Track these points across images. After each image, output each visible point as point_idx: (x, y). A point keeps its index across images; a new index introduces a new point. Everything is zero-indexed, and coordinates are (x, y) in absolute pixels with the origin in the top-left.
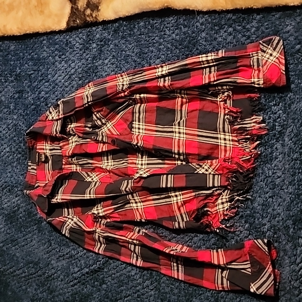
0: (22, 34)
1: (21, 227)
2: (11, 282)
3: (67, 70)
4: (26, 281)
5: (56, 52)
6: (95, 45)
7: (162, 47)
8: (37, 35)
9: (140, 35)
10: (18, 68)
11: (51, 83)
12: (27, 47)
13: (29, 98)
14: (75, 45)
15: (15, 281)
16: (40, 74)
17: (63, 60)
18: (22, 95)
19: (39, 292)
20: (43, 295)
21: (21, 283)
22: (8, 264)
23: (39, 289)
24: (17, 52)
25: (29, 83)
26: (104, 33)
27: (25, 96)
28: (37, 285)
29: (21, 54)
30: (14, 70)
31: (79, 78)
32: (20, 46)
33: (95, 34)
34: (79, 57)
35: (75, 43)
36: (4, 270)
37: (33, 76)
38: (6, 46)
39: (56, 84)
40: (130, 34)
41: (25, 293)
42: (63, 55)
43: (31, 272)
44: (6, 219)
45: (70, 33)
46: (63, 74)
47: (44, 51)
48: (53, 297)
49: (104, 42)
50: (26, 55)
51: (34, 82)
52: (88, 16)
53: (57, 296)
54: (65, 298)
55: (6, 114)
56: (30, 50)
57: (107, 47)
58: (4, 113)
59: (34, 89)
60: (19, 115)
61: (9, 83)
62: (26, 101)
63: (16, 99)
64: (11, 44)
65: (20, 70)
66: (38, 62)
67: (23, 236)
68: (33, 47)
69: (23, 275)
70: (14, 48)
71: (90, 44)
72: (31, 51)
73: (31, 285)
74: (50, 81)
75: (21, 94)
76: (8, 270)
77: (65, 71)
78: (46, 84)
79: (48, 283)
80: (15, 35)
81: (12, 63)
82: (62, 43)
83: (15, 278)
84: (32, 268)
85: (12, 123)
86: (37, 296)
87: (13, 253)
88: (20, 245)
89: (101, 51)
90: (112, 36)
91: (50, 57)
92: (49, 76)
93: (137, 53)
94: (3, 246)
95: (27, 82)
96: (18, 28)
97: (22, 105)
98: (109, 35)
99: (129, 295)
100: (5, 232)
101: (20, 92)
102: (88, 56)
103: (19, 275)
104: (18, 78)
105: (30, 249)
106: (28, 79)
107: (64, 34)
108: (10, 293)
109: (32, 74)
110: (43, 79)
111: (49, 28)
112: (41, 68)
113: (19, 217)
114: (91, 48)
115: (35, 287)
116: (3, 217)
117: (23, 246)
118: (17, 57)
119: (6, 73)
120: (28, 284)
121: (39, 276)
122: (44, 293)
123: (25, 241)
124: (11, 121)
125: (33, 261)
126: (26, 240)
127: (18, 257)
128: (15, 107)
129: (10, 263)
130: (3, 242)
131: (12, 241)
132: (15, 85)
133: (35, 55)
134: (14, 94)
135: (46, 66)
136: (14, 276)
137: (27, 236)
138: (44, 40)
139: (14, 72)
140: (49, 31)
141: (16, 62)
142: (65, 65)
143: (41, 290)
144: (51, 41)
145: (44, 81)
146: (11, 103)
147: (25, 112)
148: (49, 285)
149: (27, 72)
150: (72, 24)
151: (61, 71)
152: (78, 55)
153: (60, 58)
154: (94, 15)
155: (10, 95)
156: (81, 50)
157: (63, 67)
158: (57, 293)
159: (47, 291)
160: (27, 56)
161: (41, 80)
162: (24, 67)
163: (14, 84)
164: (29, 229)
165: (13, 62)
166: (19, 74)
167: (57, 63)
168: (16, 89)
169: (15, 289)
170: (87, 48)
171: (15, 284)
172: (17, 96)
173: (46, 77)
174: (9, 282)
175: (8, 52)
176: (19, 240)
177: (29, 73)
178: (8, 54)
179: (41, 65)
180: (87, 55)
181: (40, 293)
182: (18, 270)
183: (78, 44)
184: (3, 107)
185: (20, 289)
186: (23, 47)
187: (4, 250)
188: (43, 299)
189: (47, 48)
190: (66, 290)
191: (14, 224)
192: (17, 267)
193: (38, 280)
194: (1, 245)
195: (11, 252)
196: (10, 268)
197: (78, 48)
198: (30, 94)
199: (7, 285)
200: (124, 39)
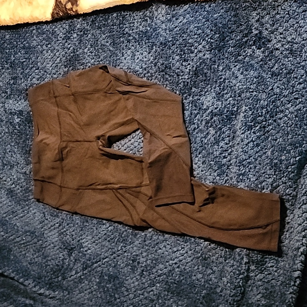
0: (15, 24)
1: (20, 200)
2: (13, 248)
3: (53, 59)
4: (25, 247)
5: (43, 42)
6: (75, 35)
8: (27, 25)
9: (112, 25)
10: (12, 56)
11: (41, 71)
12: (20, 37)
13: (23, 85)
14: (59, 34)
15: (17, 247)
16: (31, 62)
17: (49, 50)
18: (16, 81)
19: (35, 256)
21: (21, 249)
22: (10, 232)
23: (35, 254)
24: (11, 41)
25: (22, 70)
26: (84, 24)
27: (19, 82)
28: (34, 251)
29: (15, 43)
31: (65, 66)
32: (14, 35)
33: (76, 25)
35: (59, 33)
36: (6, 237)
37: (25, 63)
38: (2, 35)
39: (45, 72)
40: (104, 24)
41: (25, 257)
42: (49, 44)
43: (28, 239)
44: (7, 193)
45: (55, 24)
46: (50, 62)
47: (34, 40)
49: (85, 32)
50: (19, 43)
51: (26, 69)
52: (69, 10)
53: (50, 260)
54: (57, 262)
55: (4, 99)
56: (22, 39)
57: (86, 37)
58: (2, 98)
59: (26, 76)
60: (15, 99)
61: (6, 70)
62: (20, 87)
63: (12, 85)
64: (7, 33)
65: (14, 58)
66: (29, 49)
67: (22, 208)
68: (24, 36)
69: (22, 242)
70: (10, 37)
71: (71, 33)
73: (29, 251)
74: (40, 68)
76: (9, 237)
77: (52, 60)
78: (36, 71)
80: (9, 25)
81: (7, 51)
82: (48, 33)
84: (29, 236)
86: (33, 260)
87: (14, 224)
88: (19, 216)
89: (81, 41)
90: (90, 26)
91: (39, 46)
92: (39, 64)
93: (111, 43)
95: (20, 69)
96: (10, 18)
97: (17, 91)
98: (88, 25)
100: (7, 205)
101: (15, 78)
102: (69, 46)
103: (19, 242)
104: (13, 65)
105: (27, 220)
106: (21, 66)
107: (51, 24)
108: (12, 257)
109: (24, 62)
110: (33, 67)
111: (37, 18)
112: (31, 56)
113: (17, 192)
114: (72, 37)
115: (32, 252)
116: (5, 191)
117: (22, 217)
118: (11, 45)
119: (3, 60)
120: (27, 249)
121: (35, 244)
122: (40, 258)
125: (30, 231)
126: (24, 212)
127: (18, 227)
128: (11, 93)
130: (6, 213)
131: (13, 212)
132: (10, 72)
133: (27, 43)
134: (10, 80)
135: (35, 54)
136: (15, 243)
137: (24, 209)
138: (34, 30)
139: (9, 59)
140: (38, 21)
141: (11, 50)
142: (51, 54)
143: (37, 255)
144: (39, 31)
145: (34, 69)
146: (8, 89)
147: (20, 97)
148: (43, 251)
149: (20, 60)
150: (56, 16)
151: (48, 60)
152: (61, 44)
153: (47, 47)
154: (74, 10)
155: (7, 81)
156: (63, 39)
157: (49, 55)
159: (42, 256)
160: (20, 45)
161: (32, 68)
162: (18, 55)
163: (9, 70)
164: (27, 203)
166: (14, 61)
167: (45, 52)
168: (11, 76)
169: (17, 254)
170: (69, 38)
171: (17, 249)
172: (12, 82)
173: (36, 64)
174: (12, 248)
175: (4, 40)
176: (18, 211)
177: (22, 61)
178: (4, 43)
179: (31, 54)
180: (69, 44)
181: (36, 258)
182: (18, 237)
183: (61, 33)
185: (21, 253)
186: (16, 36)
187: (7, 220)
188: (38, 262)
189: (36, 37)
191: (14, 197)
192: (17, 235)
193: (34, 246)
194: (5, 215)
195: (13, 222)
196: (11, 236)
197: (61, 37)
198: (22, 80)
199: (10, 250)
200: (100, 30)
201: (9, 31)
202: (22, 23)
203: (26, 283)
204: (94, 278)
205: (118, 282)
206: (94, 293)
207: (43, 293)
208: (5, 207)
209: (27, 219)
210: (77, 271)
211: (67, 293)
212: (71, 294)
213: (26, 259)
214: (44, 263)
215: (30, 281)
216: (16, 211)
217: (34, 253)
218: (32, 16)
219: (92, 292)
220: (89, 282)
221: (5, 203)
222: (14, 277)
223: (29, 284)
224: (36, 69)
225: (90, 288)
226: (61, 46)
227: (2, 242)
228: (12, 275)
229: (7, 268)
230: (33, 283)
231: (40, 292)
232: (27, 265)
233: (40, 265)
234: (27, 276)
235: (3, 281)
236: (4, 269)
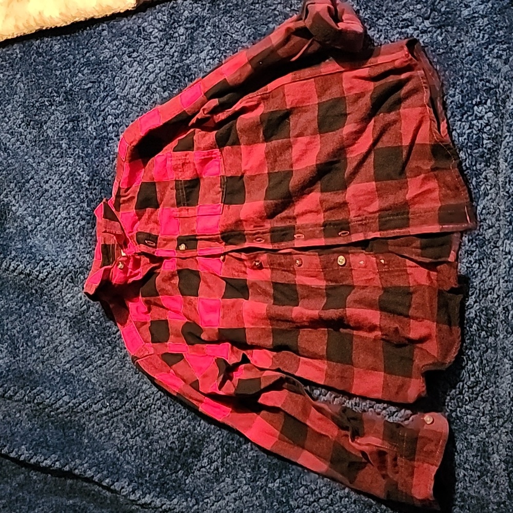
0: (69, 23)
1: (95, 336)
2: (87, 423)
3: (142, 77)
4: (110, 420)
5: (123, 49)
6: (182, 30)
8: (92, 22)
10: (67, 81)
11: (122, 101)
12: (78, 45)
13: (89, 129)
14: (151, 33)
15: (93, 422)
16: (102, 88)
17: (135, 61)
18: (78, 124)
19: (129, 436)
20: (136, 441)
21: (101, 425)
22: (80, 395)
23: (129, 432)
24: (63, 54)
25: (87, 104)
26: (196, 8)
27: (82, 126)
28: (125, 425)
29: (71, 57)
30: (62, 84)
31: (163, 87)
32: (68, 44)
33: (182, 11)
34: (159, 53)
35: (151, 30)
36: (74, 404)
37: (92, 91)
39: (129, 102)
40: (237, 5)
41: (109, 439)
42: (134, 51)
43: (115, 405)
44: (71, 326)
45: (143, 14)
46: (137, 84)
47: (106, 48)
48: (151, 443)
50: (78, 57)
51: (94, 101)
55: (57, 158)
56: (83, 49)
57: (202, 31)
58: (54, 157)
59: (95, 114)
60: (76, 157)
61: (57, 106)
62: (86, 134)
63: (70, 132)
64: (54, 42)
65: (71, 84)
66: (99, 67)
67: (99, 351)
68: (87, 44)
69: (103, 411)
70: (60, 48)
71: (175, 28)
72: (85, 51)
73: (117, 426)
74: (119, 97)
75: (76, 122)
76: (80, 404)
77: (139, 79)
78: (114, 102)
79: (141, 422)
80: (58, 26)
81: (58, 73)
82: (131, 32)
83: (91, 417)
84: (116, 399)
85: (66, 171)
86: (126, 443)
87: (87, 379)
88: (95, 364)
89: (192, 38)
90: (208, 10)
91: (115, 58)
92: (117, 90)
94: (71, 367)
95: (83, 102)
96: (61, 14)
97: (79, 141)
98: (204, 9)
100: (72, 346)
101: (75, 119)
102: (173, 50)
103: (97, 412)
104: (69, 97)
105: (111, 371)
106: (85, 97)
107: (134, 17)
108: (86, 441)
109: (90, 88)
110: (107, 96)
111: (110, 9)
112: (102, 77)
113: (90, 321)
114: (177, 35)
115: (123, 428)
116: (67, 322)
117: (100, 366)
118: (64, 63)
119: (50, 90)
120: (112, 425)
121: (127, 412)
122: (138, 438)
123: (102, 358)
124: (64, 169)
125: (118, 389)
126: (103, 356)
127: (94, 384)
128: (69, 145)
129: (82, 393)
130: (70, 361)
131: (84, 359)
132: (65, 108)
133: (92, 56)
134: (65, 123)
135: (110, 73)
136: (90, 414)
137: (104, 351)
138: (103, 30)
139: (62, 87)
140: (111, 13)
141: (64, 71)
142: (139, 69)
143: (132, 433)
144: (114, 31)
145: (109, 99)
146: (62, 139)
147: (85, 152)
148: (143, 424)
149: (83, 86)
151: (134, 80)
152: (157, 49)
153: (130, 57)
155: (60, 127)
156: (161, 40)
157: (135, 72)
158: (156, 437)
159: (141, 435)
160: (80, 59)
161: (105, 97)
162: (77, 78)
163: (63, 107)
165: (60, 72)
166: (70, 90)
167: (126, 67)
168: (67, 116)
169: (94, 434)
170: (171, 37)
171: (93, 425)
172: (70, 126)
173: (112, 91)
174: (84, 424)
175: (51, 55)
176: (93, 356)
177: (86, 87)
178: (51, 59)
179: (102, 73)
180: (171, 48)
181: (131, 438)
182: (96, 404)
183: (156, 30)
184: (52, 146)
185: (102, 433)
186: (73, 44)
187: (73, 375)
188: (136, 447)
189: (109, 42)
190: (169, 430)
191: (83, 332)
192: (94, 399)
193: (126, 417)
194: (68, 366)
195: (83, 377)
196: (83, 402)
197: (156, 37)
198: (89, 121)
199: (82, 428)
200: (228, 15)
201: (59, 38)
202: (83, 19)
203: (117, 486)
204: (242, 472)
205: (288, 477)
206: (245, 498)
207: (150, 504)
208: (68, 350)
209: (110, 369)
210: (210, 459)
211: (194, 501)
212: (201, 503)
213: (111, 442)
214: (147, 447)
215: (124, 482)
216: (89, 357)
217: (126, 430)
218: (100, 5)
219: (241, 498)
220: (233, 480)
221: (68, 342)
222: (93, 477)
223: (123, 488)
224: (114, 100)
225: (236, 491)
226: (158, 52)
227: (66, 415)
228: (89, 473)
229: (78, 461)
230: (128, 485)
231: (143, 501)
232: (114, 454)
233: (139, 451)
234: (115, 470)
235: (71, 485)
236: (73, 463)
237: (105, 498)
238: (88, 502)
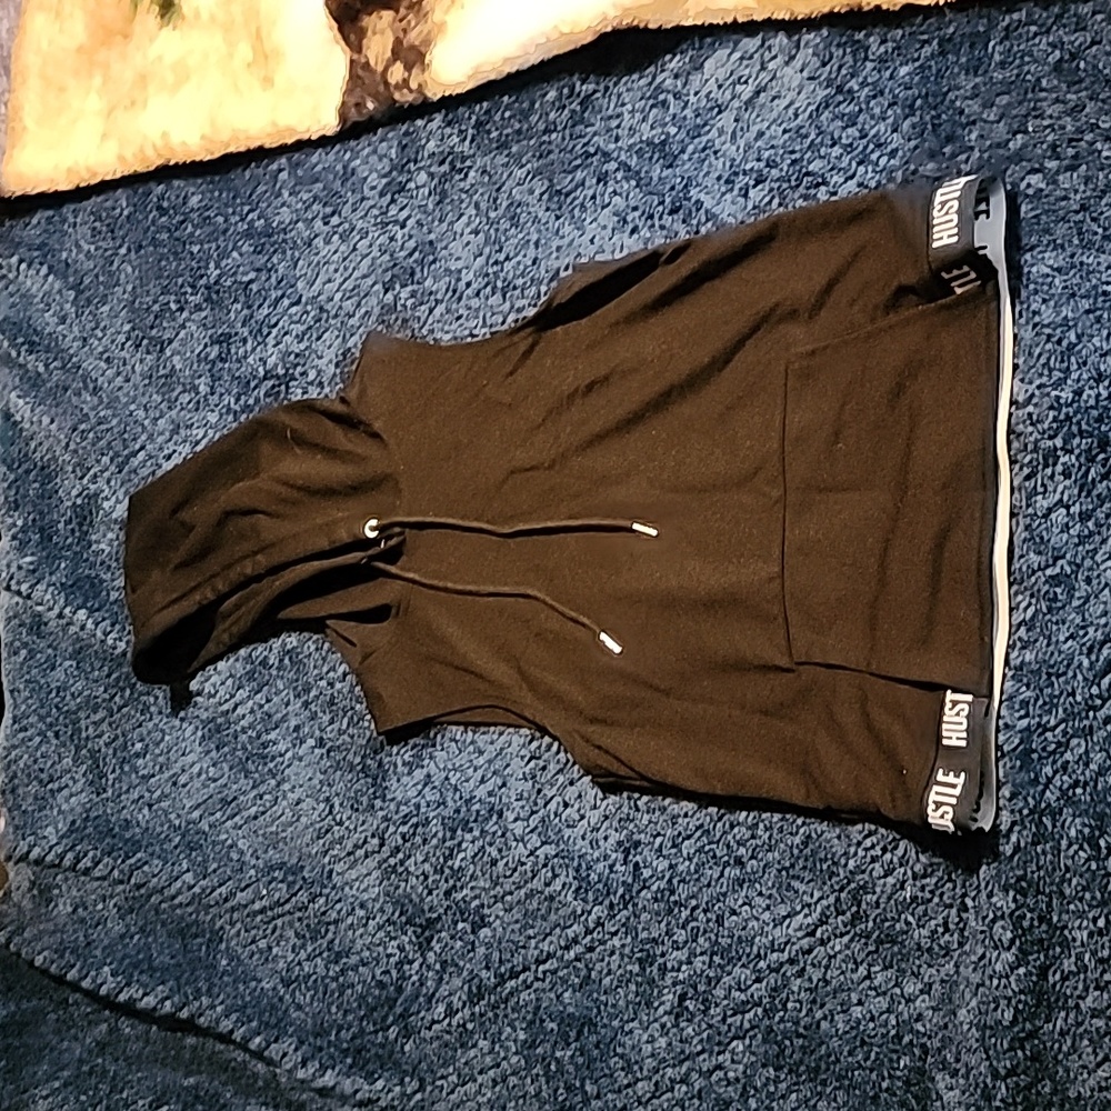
0: (217, 155)
1: (247, 759)
2: (228, 927)
3: (346, 263)
4: (269, 923)
5: (315, 207)
6: (422, 177)
7: (613, 165)
8: (259, 155)
9: (545, 132)
10: (212, 265)
11: (309, 308)
12: (234, 198)
13: (250, 360)
15: (239, 925)
16: (273, 280)
17: (335, 233)
18: (229, 350)
19: (303, 955)
20: (316, 966)
21: (253, 932)
22: (215, 871)
23: (303, 946)
24: (207, 214)
25: (245, 312)
26: (450, 136)
27: (237, 353)
28: (297, 935)
29: (220, 219)
30: (203, 272)
32: (216, 194)
33: (423, 142)
34: (379, 220)
35: (365, 174)
36: (204, 890)
37: (254, 287)
38: (178, 197)
39: (321, 309)
40: (519, 132)
41: (267, 959)
42: (333, 214)
43: (277, 896)
44: (203, 736)
45: (353, 143)
46: (337, 276)
47: (283, 205)
48: (343, 972)
49: (455, 164)
50: (233, 221)
51: (260, 306)
52: (397, 87)
53: (355, 968)
54: (378, 972)
55: (189, 411)
56: (243, 204)
57: (461, 180)
58: (182, 409)
59: (260, 330)
60: (224, 410)
61: (191, 313)
62: (243, 369)
63: (214, 362)
64: (192, 190)
65: (218, 272)
66: (267, 239)
67: (253, 787)
68: (250, 195)
69: (257, 906)
70: (201, 201)
71: (409, 172)
72: (246, 208)
73: (281, 936)
74: (304, 300)
75: (225, 345)
76: (213, 889)
77: (342, 267)
78: (294, 310)
79: (327, 931)
80: (198, 159)
81: (195, 249)
82: (331, 177)
83: (235, 915)
84: (282, 881)
85: (204, 437)
86: (297, 968)
87: (230, 842)
88: (245, 814)
89: (443, 194)
90: (472, 141)
91: (300, 224)
92: (300, 285)
93: (542, 194)
94: (201, 817)
95: (239, 306)
96: (203, 137)
97: (232, 381)
98: (465, 139)
99: (550, 956)
100: (204, 776)
101: (224, 340)
102: (405, 214)
103: (246, 906)
104: (214, 296)
105: (274, 829)
106: (242, 299)
107: (337, 147)
108: (224, 962)
109: (251, 281)
110: (283, 296)
111: (292, 130)
112: (275, 260)
113: (239, 729)
114: (412, 185)
115: (293, 940)
116: (197, 728)
117: (255, 818)
118: (208, 229)
119: (180, 280)
120: (273, 932)
121: (300, 910)
122: (319, 960)
123: (259, 802)
124: (201, 433)
125: (285, 863)
126: (261, 798)
127: (242, 853)
128: (212, 387)
129: (219, 867)
130: (199, 805)
131: (225, 802)
132: (206, 318)
133: (259, 218)
134: (206, 346)
135: (289, 253)
136: (233, 909)
137: (262, 789)
138: (280, 170)
139: (202, 276)
140: (294, 140)
141: (206, 246)
142: (342, 248)
143: (310, 949)
144: (299, 173)
145: (286, 302)
146: (200, 376)
147: (242, 402)
148: (330, 935)
149: (239, 278)
150: (354, 116)
151: (332, 267)
152: (375, 212)
153: (326, 224)
154: (414, 85)
155: (197, 352)
156: (382, 195)
157: (335, 252)
158: (354, 959)
159: (325, 955)
160: (236, 225)
161: (278, 300)
162: (230, 261)
163: (204, 314)
164: (271, 765)
165: (198, 247)
166: (217, 282)
167: (319, 242)
168: (210, 332)
169: (239, 949)
170: (402, 189)
171: (239, 931)
172: (214, 352)
173: (292, 286)
174: (222, 928)
175: (183, 214)
176: (242, 798)
177: (246, 279)
178: (183, 222)
179: (275, 252)
180: (402, 209)
181: (308, 960)
182: (242, 890)
183: (375, 175)
184: (180, 389)
185: (253, 947)
186: (224, 195)
187: (204, 832)
188: (314, 977)
189: (290, 194)
191: (226, 749)
192: (240, 880)
193: (300, 919)
194: (196, 814)
195: (224, 837)
196: (220, 885)
197: (373, 188)
198: (249, 347)
199: (217, 937)
200: (506, 152)
201: (200, 181)
202: (242, 149)
203: (274, 1051)
204: (509, 1029)
206: (512, 1080)
207: (333, 1088)
208: (197, 784)
209: (272, 825)
210: (450, 1005)
211: (415, 1084)
212: (429, 1088)
213: (270, 966)
214: (335, 979)
215: (287, 1044)
216: (235, 798)
217: (299, 943)
218: (274, 124)
219: (504, 1079)
220: (493, 1043)
221: (196, 769)
222: (232, 1032)
223: (285, 1055)
224: (292, 305)
225: (498, 1065)
226: (376, 217)
227: (190, 909)
228: (226, 1025)
229: (205, 1001)
230: (296, 1050)
231: (319, 1083)
232: (274, 989)
233: (319, 986)
234: (276, 1025)
235: (194, 1048)
236: (197, 1004)
237: (255, 1076)
238: (224, 1084)
